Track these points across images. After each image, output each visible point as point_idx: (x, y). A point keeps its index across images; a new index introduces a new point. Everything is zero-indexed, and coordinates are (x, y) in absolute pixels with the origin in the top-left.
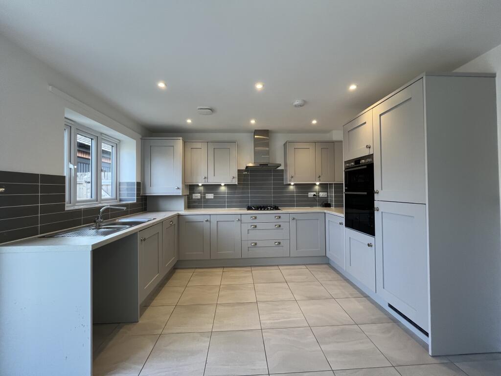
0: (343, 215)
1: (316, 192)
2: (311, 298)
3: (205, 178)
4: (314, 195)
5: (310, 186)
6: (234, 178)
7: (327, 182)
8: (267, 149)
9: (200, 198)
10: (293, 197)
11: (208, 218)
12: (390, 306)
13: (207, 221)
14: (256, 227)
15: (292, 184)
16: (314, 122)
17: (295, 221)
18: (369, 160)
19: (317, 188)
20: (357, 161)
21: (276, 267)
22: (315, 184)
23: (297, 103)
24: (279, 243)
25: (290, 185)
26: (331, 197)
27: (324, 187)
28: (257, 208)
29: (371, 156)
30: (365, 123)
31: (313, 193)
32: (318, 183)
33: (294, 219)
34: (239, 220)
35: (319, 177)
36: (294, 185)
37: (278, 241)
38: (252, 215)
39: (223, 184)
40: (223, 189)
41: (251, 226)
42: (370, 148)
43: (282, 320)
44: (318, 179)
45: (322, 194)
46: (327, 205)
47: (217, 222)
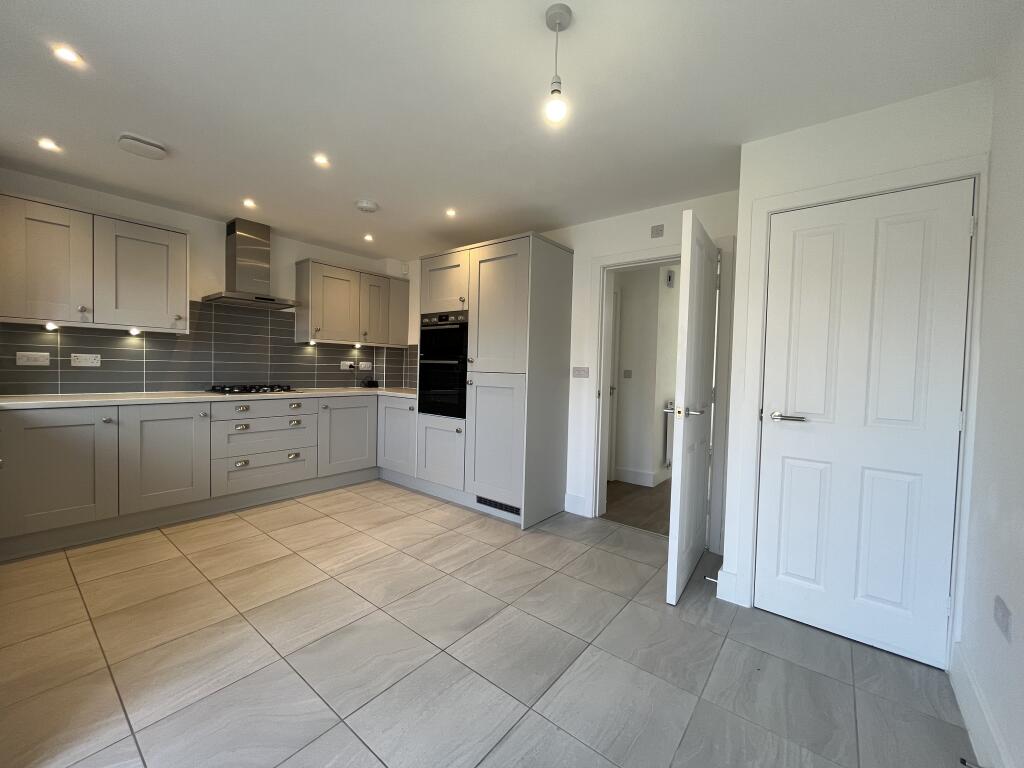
0: (416, 396)
1: (353, 360)
2: (379, 524)
3: (83, 310)
4: (351, 366)
5: (344, 350)
6: (180, 318)
7: (371, 344)
8: (267, 266)
9: (47, 363)
10: (312, 368)
11: (112, 414)
12: (481, 500)
13: (108, 421)
14: (247, 426)
15: (312, 343)
16: (369, 238)
17: (328, 411)
18: (460, 318)
19: (355, 353)
20: (443, 317)
21: (292, 502)
22: (353, 347)
23: (364, 204)
24: (297, 455)
25: (307, 344)
26: (379, 369)
27: (369, 352)
28: (245, 390)
29: (465, 313)
30: (458, 266)
31: (349, 363)
32: (358, 345)
33: (326, 407)
34: (205, 415)
35: (365, 334)
36: (314, 346)
37: (296, 451)
38: (237, 404)
39: (134, 331)
40: (133, 342)
41: (237, 426)
42: (463, 301)
43: (356, 558)
44: (362, 338)
45: (364, 365)
46: (373, 384)
47: (142, 422)
